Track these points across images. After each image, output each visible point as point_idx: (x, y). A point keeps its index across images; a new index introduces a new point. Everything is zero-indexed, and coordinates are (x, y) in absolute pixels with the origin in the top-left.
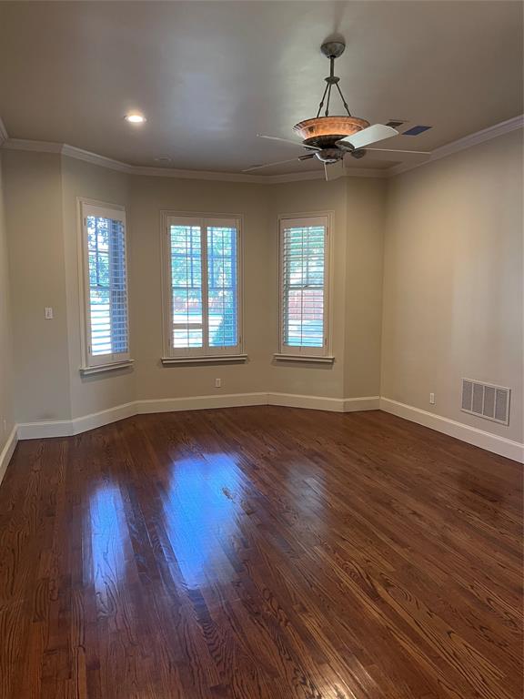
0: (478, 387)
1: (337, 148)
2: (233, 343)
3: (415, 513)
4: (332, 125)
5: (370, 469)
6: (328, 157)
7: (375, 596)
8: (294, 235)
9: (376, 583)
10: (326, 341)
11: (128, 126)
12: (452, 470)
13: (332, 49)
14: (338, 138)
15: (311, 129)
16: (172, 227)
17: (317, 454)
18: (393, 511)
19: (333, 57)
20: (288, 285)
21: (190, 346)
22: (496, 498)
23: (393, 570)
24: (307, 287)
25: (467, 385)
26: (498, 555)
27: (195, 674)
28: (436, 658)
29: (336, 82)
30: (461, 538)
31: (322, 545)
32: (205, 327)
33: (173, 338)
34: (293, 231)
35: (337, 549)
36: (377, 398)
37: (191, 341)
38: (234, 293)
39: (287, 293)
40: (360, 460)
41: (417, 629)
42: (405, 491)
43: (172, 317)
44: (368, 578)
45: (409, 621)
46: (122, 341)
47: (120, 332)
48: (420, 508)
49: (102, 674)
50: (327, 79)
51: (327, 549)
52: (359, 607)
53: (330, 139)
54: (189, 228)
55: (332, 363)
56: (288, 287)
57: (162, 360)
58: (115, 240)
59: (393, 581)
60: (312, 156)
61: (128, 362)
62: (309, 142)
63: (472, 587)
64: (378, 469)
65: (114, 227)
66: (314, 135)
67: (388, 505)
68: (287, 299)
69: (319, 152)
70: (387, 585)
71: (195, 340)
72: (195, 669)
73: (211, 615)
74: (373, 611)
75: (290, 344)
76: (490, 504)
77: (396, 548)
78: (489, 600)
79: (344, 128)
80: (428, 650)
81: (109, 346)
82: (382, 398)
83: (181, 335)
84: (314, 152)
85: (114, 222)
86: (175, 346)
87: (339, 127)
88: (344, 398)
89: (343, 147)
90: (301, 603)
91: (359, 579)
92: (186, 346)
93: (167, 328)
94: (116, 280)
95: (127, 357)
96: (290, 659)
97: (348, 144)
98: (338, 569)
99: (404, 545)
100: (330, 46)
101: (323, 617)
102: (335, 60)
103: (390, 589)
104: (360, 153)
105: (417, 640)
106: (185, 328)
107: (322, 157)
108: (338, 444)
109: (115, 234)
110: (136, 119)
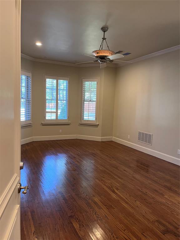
0: (143, 134)
1: (105, 59)
2: (66, 118)
3: (125, 170)
4: (104, 52)
5: (110, 158)
6: (102, 62)
7: (114, 192)
8: (87, 84)
9: (114, 189)
10: (96, 119)
11: (36, 46)
12: (135, 158)
13: (104, 29)
14: (106, 56)
15: (98, 53)
16: (47, 79)
17: (94, 154)
18: (118, 170)
19: (104, 32)
20: (84, 100)
21: (52, 119)
22: (148, 166)
23: (119, 185)
24: (90, 101)
25: (140, 133)
26: (148, 181)
27: (64, 213)
28: (132, 207)
29: (105, 39)
30: (138, 176)
31: (97, 179)
32: (57, 112)
33: (46, 116)
34: (86, 83)
35: (102, 180)
36: (112, 137)
37: (52, 117)
38: (67, 102)
39: (84, 103)
40: (107, 156)
41: (126, 200)
42: (121, 164)
43: (46, 109)
44: (112, 187)
45: (124, 198)
46: (29, 117)
47: (28, 113)
48: (126, 169)
49: (35, 214)
50: (102, 38)
51: (99, 180)
52: (110, 195)
53: (103, 57)
54: (52, 80)
55: (98, 126)
56: (84, 101)
57: (42, 123)
58: (28, 83)
59: (119, 188)
60: (97, 61)
61: (31, 124)
62: (97, 57)
63: (141, 189)
64: (113, 158)
65: (27, 78)
66: (98, 55)
67: (117, 168)
68: (84, 105)
69: (100, 60)
70: (117, 189)
71: (53, 117)
72: (64, 212)
73: (67, 198)
74: (114, 196)
75: (84, 119)
76: (146, 168)
77: (119, 180)
78: (146, 193)
79: (108, 54)
80: (130, 205)
81: (24, 118)
82: (113, 137)
83: (49, 115)
84: (98, 60)
85: (27, 77)
86: (46, 119)
87: (106, 53)
88: (101, 137)
89: (107, 59)
90: (93, 194)
91: (109, 188)
92: (50, 119)
93: (44, 113)
94: (27, 96)
95: (30, 122)
96: (91, 208)
97: (109, 58)
98: (103, 185)
99: (122, 179)
100: (104, 28)
101: (99, 197)
102: (105, 33)
103: (118, 190)
104: (112, 61)
105: (127, 203)
106: (50, 113)
107: (100, 61)
108: (100, 151)
109: (28, 81)
110: (39, 44)
